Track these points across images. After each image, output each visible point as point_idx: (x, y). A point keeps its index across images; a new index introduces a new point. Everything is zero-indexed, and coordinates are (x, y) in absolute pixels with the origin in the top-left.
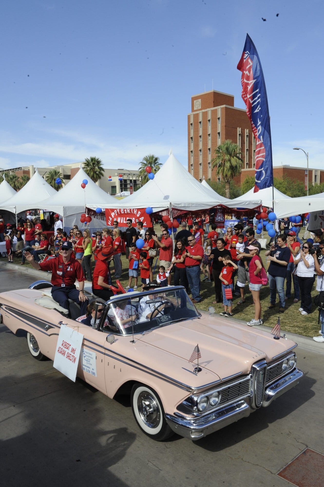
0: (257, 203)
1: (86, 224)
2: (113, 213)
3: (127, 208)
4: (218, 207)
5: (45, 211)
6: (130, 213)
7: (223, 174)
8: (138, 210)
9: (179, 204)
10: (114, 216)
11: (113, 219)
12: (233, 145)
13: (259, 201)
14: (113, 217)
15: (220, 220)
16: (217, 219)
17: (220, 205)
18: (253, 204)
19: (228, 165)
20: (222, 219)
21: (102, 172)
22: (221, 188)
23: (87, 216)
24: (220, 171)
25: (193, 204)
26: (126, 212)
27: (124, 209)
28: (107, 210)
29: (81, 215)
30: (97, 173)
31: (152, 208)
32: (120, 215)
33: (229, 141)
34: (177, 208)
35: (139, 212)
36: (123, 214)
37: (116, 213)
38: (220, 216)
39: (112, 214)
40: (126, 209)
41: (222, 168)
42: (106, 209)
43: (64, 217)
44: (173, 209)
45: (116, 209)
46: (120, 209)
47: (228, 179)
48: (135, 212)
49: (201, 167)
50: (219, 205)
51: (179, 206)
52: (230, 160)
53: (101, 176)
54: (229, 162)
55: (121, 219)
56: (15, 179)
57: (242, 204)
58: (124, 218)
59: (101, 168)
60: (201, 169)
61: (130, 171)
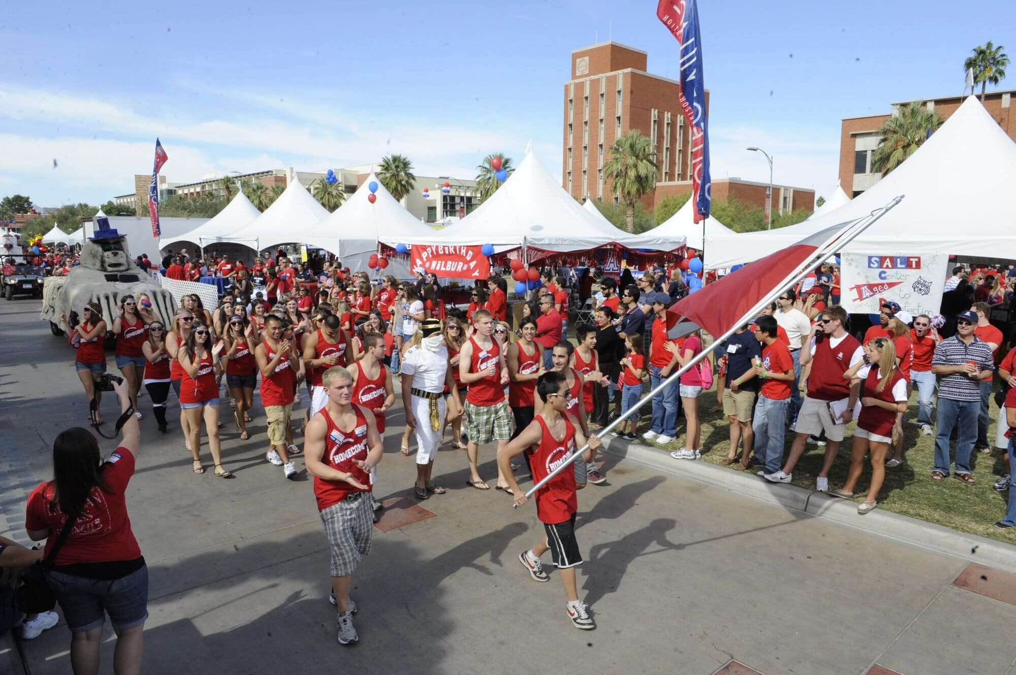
0: (678, 242)
1: (378, 270)
2: (425, 253)
3: (450, 245)
4: (609, 247)
5: (309, 247)
6: (454, 253)
7: (623, 189)
8: (469, 248)
9: (539, 240)
10: (426, 258)
12: (643, 139)
13: (680, 239)
14: (425, 260)
15: (613, 270)
16: (607, 268)
17: (615, 245)
18: (672, 242)
19: (632, 173)
20: (616, 268)
21: (412, 181)
22: (619, 215)
23: (379, 256)
24: (618, 185)
25: (565, 240)
26: (447, 252)
27: (444, 246)
28: (416, 247)
29: (369, 255)
30: (403, 183)
31: (493, 245)
32: (436, 256)
33: (634, 133)
34: (536, 246)
35: (470, 252)
36: (441, 255)
37: (430, 253)
38: (613, 262)
39: (423, 255)
40: (448, 247)
41: (622, 180)
42: (413, 245)
43: (339, 258)
44: (529, 248)
45: (430, 246)
46: (437, 247)
47: (632, 199)
48: (463, 251)
49: (586, 177)
50: (611, 244)
51: (540, 243)
52: (636, 166)
53: (410, 188)
54: (634, 170)
55: (437, 263)
56: (260, 191)
57: (652, 243)
58: (443, 262)
59: (411, 174)
60: (586, 180)
61: (461, 182)
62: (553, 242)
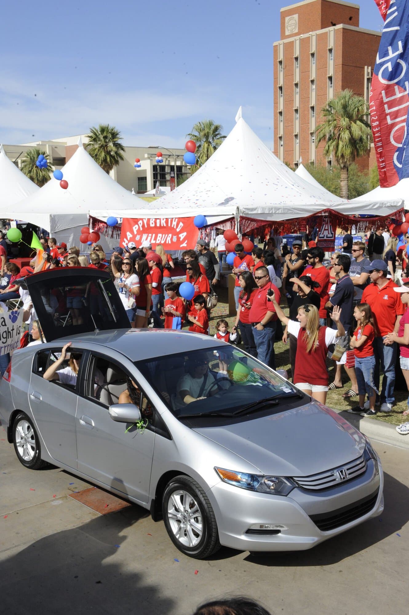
0: (395, 206)
1: (90, 245)
2: (137, 226)
3: (161, 217)
4: (323, 214)
5: (19, 223)
6: (165, 225)
7: (336, 153)
8: (180, 219)
9: (253, 210)
10: (137, 231)
11: (134, 236)
12: (356, 98)
13: (398, 203)
14: (135, 233)
15: (327, 237)
16: (321, 236)
17: (329, 211)
18: (388, 207)
19: (346, 136)
20: (331, 235)
21: (121, 152)
22: (333, 179)
23: (91, 231)
24: (331, 148)
25: (279, 209)
26: (158, 225)
27: (156, 219)
28: (127, 220)
29: (80, 229)
30: (112, 153)
31: (205, 216)
32: (147, 229)
33: (347, 93)
34: (249, 216)
35: (181, 224)
36: (152, 227)
37: (141, 226)
38: (328, 230)
39: (134, 228)
40: (160, 219)
41: (334, 143)
42: (124, 219)
43: (52, 234)
44: (242, 218)
45: (142, 219)
46: (149, 220)
47: (346, 162)
48: (174, 223)
49: (298, 141)
50: (325, 211)
51: (254, 212)
52: (349, 128)
53: (119, 159)
54: (347, 132)
55: (148, 236)
57: (368, 208)
58: (154, 235)
59: (119, 144)
60: (298, 144)
61: (171, 151)
62: (267, 212)
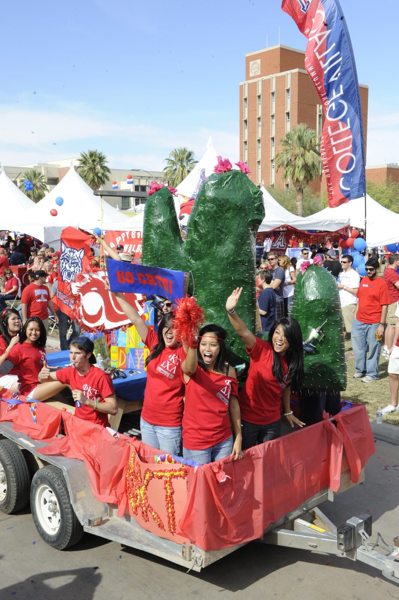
0: (343, 223)
2: (120, 238)
4: (281, 230)
7: (293, 177)
10: (120, 242)
12: (310, 131)
13: (345, 220)
15: (279, 247)
17: (285, 226)
18: (337, 224)
19: (300, 162)
20: (283, 246)
21: (107, 173)
22: (290, 200)
24: (289, 173)
26: (138, 237)
27: (137, 232)
28: (111, 232)
30: (100, 175)
32: (129, 240)
33: (302, 126)
36: (133, 239)
37: (123, 237)
38: (281, 241)
39: (117, 239)
40: (140, 232)
41: (291, 169)
42: (109, 231)
45: (125, 232)
46: (130, 232)
47: (301, 186)
49: (260, 167)
50: (283, 226)
52: (303, 156)
53: (105, 180)
54: (301, 159)
55: (129, 246)
57: (320, 224)
58: (134, 245)
59: (106, 167)
60: (260, 169)
61: (150, 173)
